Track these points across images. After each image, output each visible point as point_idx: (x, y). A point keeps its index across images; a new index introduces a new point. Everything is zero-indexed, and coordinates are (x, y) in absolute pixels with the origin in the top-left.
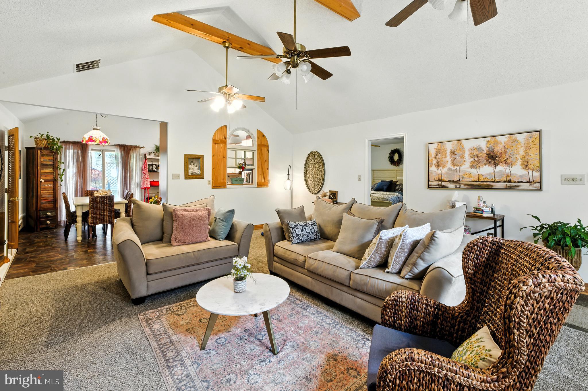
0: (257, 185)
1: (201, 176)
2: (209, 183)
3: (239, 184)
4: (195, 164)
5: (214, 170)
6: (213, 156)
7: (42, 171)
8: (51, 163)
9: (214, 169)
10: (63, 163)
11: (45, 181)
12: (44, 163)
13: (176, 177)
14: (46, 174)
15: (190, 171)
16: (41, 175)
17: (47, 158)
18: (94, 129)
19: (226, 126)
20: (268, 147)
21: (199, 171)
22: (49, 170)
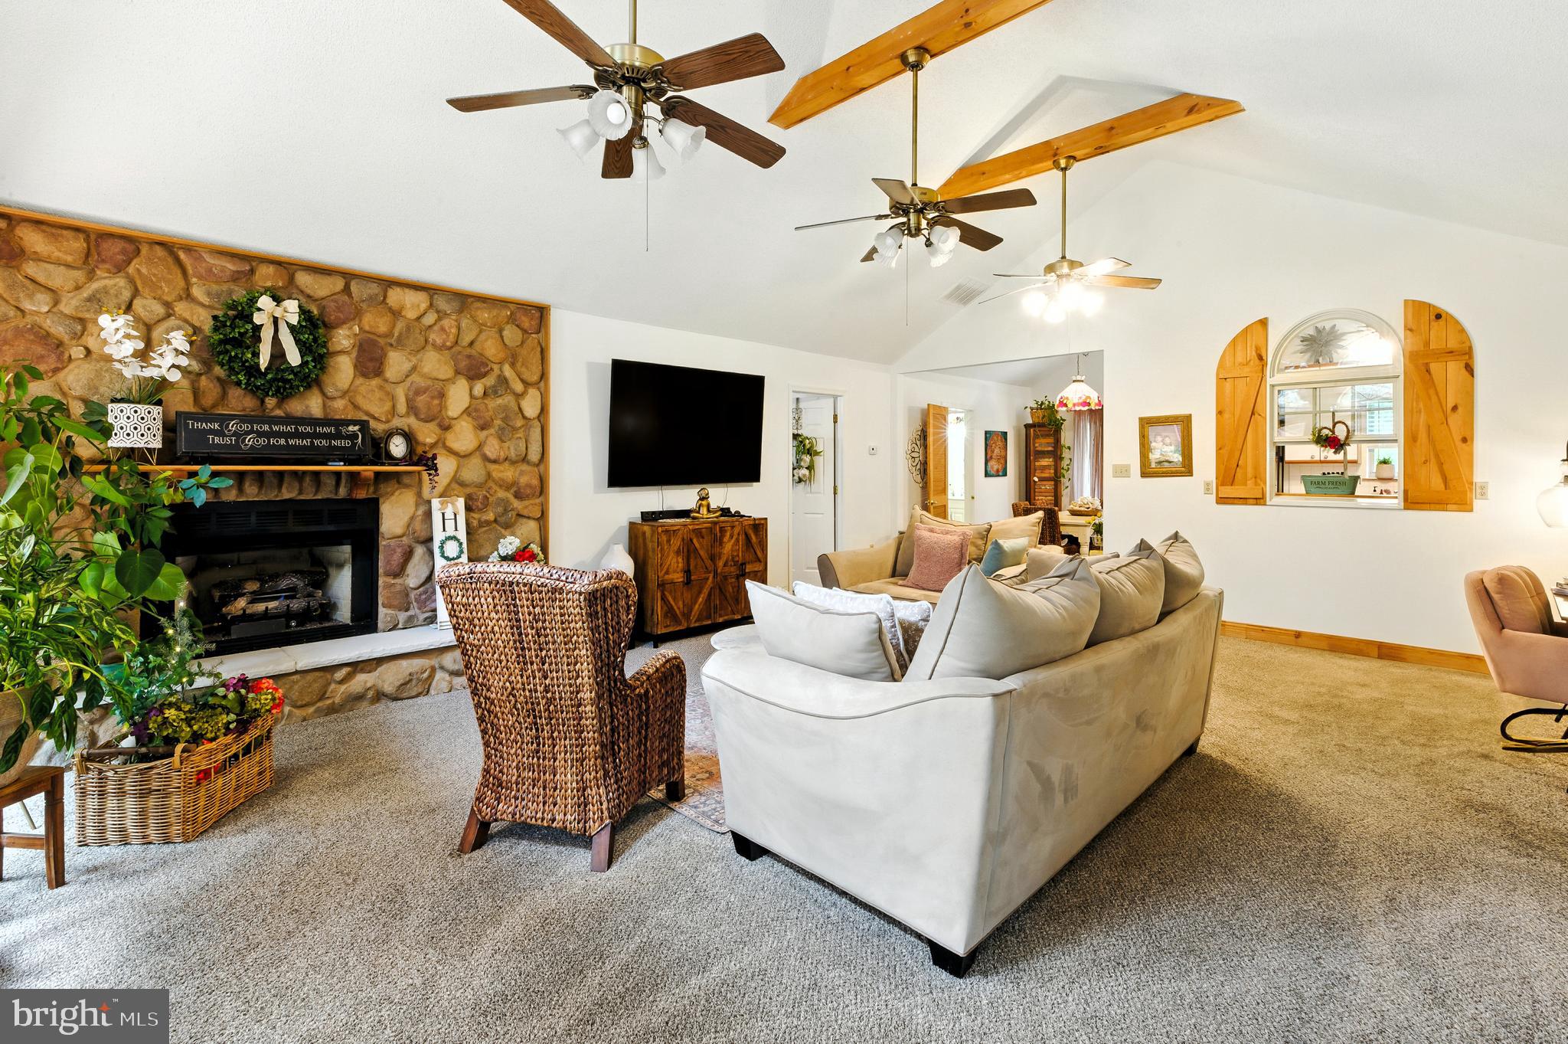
0: (1406, 499)
1: (1186, 469)
2: (1208, 489)
3: (1331, 495)
4: (1167, 440)
5: (1221, 451)
6: (1220, 413)
7: (1037, 464)
8: (1050, 449)
9: (1220, 449)
10: (1069, 448)
11: (1041, 479)
12: (1039, 449)
13: (1122, 471)
14: (1043, 468)
15: (1154, 456)
16: (1035, 470)
17: (1043, 441)
18: (1074, 381)
19: (1264, 323)
20: (1469, 352)
21: (1176, 455)
22: (1046, 462)
